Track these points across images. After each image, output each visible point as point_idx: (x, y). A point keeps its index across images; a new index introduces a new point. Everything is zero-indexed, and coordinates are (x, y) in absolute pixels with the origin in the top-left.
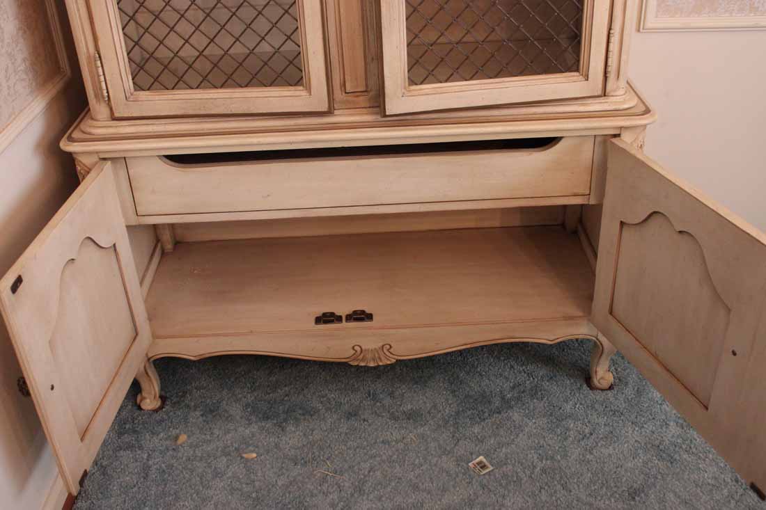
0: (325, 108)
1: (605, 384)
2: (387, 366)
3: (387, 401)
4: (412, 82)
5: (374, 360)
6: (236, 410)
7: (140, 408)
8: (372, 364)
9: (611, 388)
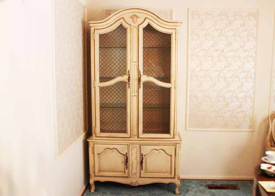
0: (129, 137)
1: (178, 194)
2: (137, 186)
3: (137, 193)
4: (143, 133)
5: (135, 184)
6: (108, 193)
7: (90, 192)
8: (134, 185)
9: (179, 194)
